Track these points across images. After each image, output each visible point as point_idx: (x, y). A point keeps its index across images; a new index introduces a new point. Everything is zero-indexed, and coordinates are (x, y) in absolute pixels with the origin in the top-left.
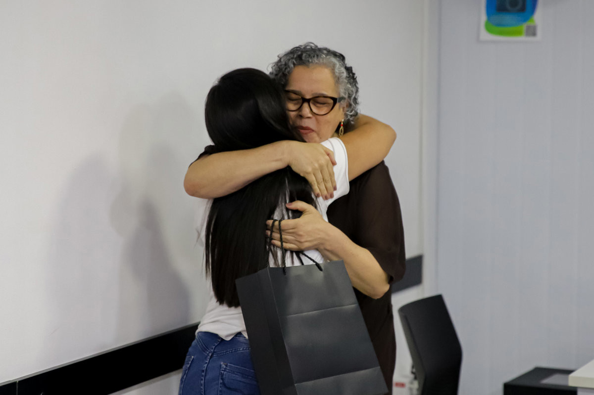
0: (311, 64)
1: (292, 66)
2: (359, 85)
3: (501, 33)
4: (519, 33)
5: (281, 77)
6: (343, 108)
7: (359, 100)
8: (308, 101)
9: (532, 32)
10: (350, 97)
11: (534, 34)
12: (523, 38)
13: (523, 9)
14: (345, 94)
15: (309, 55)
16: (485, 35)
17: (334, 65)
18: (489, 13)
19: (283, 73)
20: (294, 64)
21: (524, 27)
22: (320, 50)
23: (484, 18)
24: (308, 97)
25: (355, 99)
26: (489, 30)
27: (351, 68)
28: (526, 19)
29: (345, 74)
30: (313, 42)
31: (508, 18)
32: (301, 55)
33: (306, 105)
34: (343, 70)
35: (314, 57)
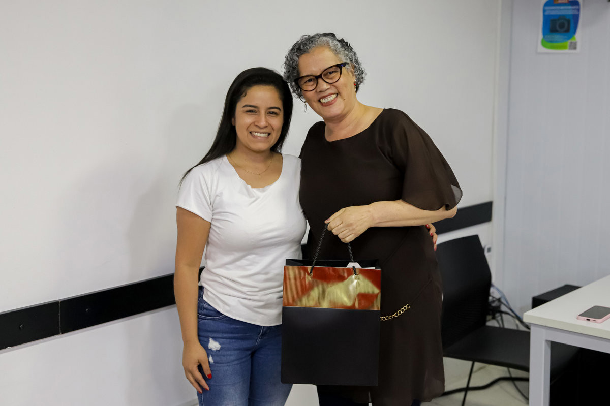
0: (310, 50)
1: (297, 58)
2: (354, 50)
3: (551, 47)
4: (564, 47)
5: (292, 70)
6: (351, 71)
7: (360, 61)
8: (320, 76)
9: (574, 46)
10: (351, 61)
11: (575, 48)
12: (567, 51)
13: (568, 30)
14: (347, 59)
15: (306, 44)
16: (541, 49)
17: (328, 43)
18: (544, 33)
19: (293, 67)
20: (298, 56)
21: (568, 43)
22: (313, 37)
23: (541, 36)
24: (318, 74)
25: (357, 61)
26: (544, 45)
27: (342, 39)
28: (570, 38)
29: (339, 45)
30: (305, 34)
31: (557, 36)
32: (300, 47)
33: (320, 81)
34: (336, 42)
35: (309, 43)
